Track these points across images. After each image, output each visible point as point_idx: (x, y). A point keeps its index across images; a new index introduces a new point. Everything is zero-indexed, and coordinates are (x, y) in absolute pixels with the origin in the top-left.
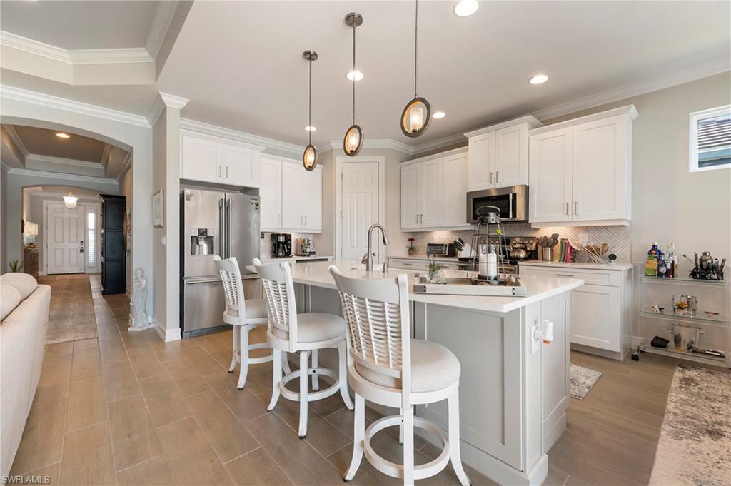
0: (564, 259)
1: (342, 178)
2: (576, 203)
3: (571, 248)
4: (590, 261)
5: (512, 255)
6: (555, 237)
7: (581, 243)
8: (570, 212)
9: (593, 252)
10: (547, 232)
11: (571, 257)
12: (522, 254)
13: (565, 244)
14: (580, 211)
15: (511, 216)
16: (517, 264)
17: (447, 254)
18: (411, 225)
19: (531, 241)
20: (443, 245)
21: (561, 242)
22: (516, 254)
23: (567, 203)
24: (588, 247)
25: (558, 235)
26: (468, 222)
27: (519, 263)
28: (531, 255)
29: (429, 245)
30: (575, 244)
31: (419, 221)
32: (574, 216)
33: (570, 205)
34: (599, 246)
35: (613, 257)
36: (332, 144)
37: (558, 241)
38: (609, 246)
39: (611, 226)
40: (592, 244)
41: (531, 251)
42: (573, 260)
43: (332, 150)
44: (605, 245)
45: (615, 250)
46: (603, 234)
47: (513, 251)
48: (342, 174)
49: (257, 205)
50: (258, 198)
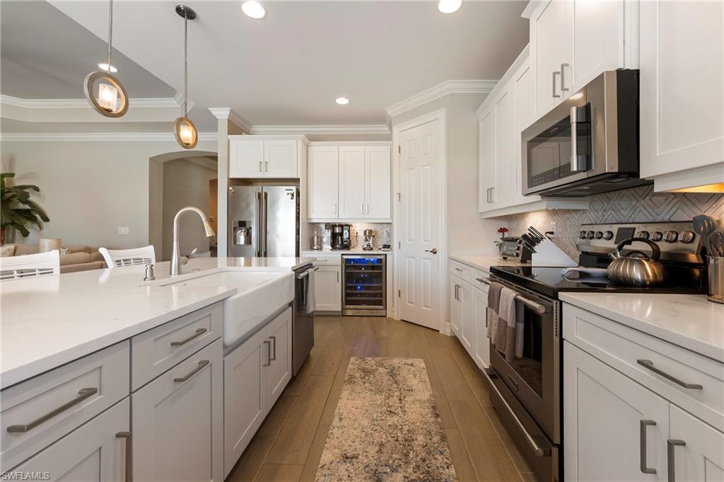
1: (400, 152)
5: (609, 270)
15: (575, 168)
17: (520, 258)
19: (685, 235)
20: (516, 240)
26: (524, 193)
27: (561, 295)
29: (504, 240)
36: (388, 112)
47: (618, 260)
48: (399, 147)
49: (293, 195)
50: (294, 188)
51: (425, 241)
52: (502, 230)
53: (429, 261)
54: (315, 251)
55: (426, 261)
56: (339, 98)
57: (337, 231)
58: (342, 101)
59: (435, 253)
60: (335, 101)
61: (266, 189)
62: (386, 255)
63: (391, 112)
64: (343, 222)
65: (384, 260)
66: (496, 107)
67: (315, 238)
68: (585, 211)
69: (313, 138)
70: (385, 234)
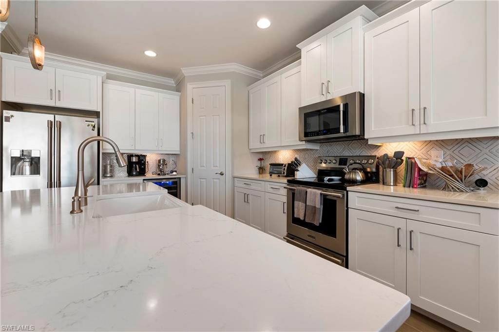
0: (410, 184)
1: (193, 103)
2: (425, 108)
3: (420, 170)
4: (446, 188)
5: (347, 177)
6: (399, 155)
7: (432, 162)
8: (417, 123)
9: (452, 176)
10: (389, 149)
11: (419, 182)
12: (359, 176)
13: (412, 165)
14: (431, 120)
15: (342, 131)
16: (345, 189)
17: (285, 174)
18: (256, 145)
19: (371, 161)
20: (282, 165)
21: (407, 162)
22: (352, 176)
23: (413, 110)
24: (443, 169)
25: (403, 153)
26: (301, 140)
27: (348, 188)
28: (372, 177)
29: (271, 165)
30: (424, 164)
31: (262, 142)
32: (423, 126)
33: (416, 113)
34: (459, 166)
35: (482, 183)
36: (183, 71)
37: (402, 160)
38: (476, 167)
39: (477, 139)
40: (449, 164)
41: (372, 173)
42: (423, 185)
43: (184, 77)
44: (470, 166)
45: (484, 172)
46: (467, 150)
47: (349, 173)
48: (193, 99)
49: (94, 127)
50: (96, 120)
51: (214, 167)
52: (261, 160)
53: (218, 180)
54: (108, 178)
55: (215, 180)
56: (147, 50)
57: (134, 161)
58: (150, 54)
59: (222, 175)
60: (144, 52)
61: (59, 118)
62: (180, 178)
63: (186, 72)
64: (139, 153)
65: (178, 182)
66: (266, 88)
67: (109, 166)
68: (317, 150)
69: (109, 77)
70: (171, 162)
